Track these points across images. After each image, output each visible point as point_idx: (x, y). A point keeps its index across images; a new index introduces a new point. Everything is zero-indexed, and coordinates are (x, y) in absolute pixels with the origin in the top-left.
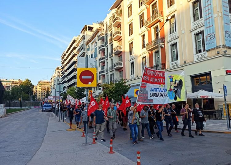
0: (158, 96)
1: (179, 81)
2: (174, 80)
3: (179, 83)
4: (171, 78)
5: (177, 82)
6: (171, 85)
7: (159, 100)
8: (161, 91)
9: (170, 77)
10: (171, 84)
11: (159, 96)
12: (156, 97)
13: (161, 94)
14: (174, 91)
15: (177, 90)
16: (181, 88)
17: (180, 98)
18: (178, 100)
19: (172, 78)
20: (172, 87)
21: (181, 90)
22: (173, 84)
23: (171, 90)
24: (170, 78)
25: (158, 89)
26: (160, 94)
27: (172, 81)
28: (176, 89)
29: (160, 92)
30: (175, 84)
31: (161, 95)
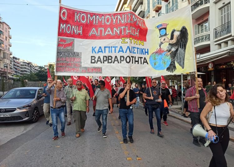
0: (115, 61)
1: (181, 31)
2: (169, 32)
3: (180, 34)
4: (162, 28)
5: (177, 34)
6: (162, 43)
7: (117, 68)
8: (123, 51)
9: (160, 28)
10: (162, 40)
11: (118, 60)
12: (111, 62)
13: (123, 57)
14: (169, 53)
15: (177, 50)
16: (184, 46)
17: (183, 68)
18: (179, 71)
19: (165, 29)
20: (165, 47)
21: (185, 49)
22: (167, 40)
23: (160, 52)
24: (160, 30)
25: (115, 47)
26: (121, 57)
27: (166, 35)
28: (173, 49)
29: (121, 54)
30: (172, 38)
31: (122, 59)
